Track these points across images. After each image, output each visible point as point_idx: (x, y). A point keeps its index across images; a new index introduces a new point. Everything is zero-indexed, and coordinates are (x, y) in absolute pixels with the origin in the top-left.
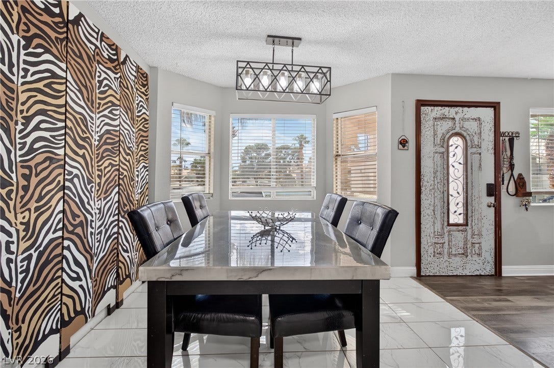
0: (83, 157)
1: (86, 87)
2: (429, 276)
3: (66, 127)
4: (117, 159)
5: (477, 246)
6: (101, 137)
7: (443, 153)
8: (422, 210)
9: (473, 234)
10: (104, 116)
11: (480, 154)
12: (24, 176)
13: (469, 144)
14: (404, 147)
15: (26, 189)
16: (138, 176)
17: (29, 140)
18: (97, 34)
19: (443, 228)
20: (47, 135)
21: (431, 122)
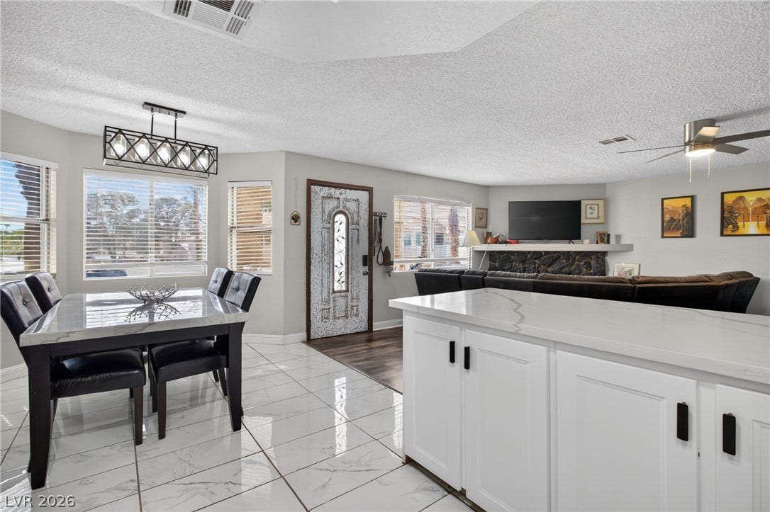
2: (318, 339)
5: (355, 308)
7: (329, 228)
8: (311, 280)
9: (352, 299)
11: (358, 230)
13: (350, 220)
14: (295, 222)
19: (329, 296)
21: (320, 201)
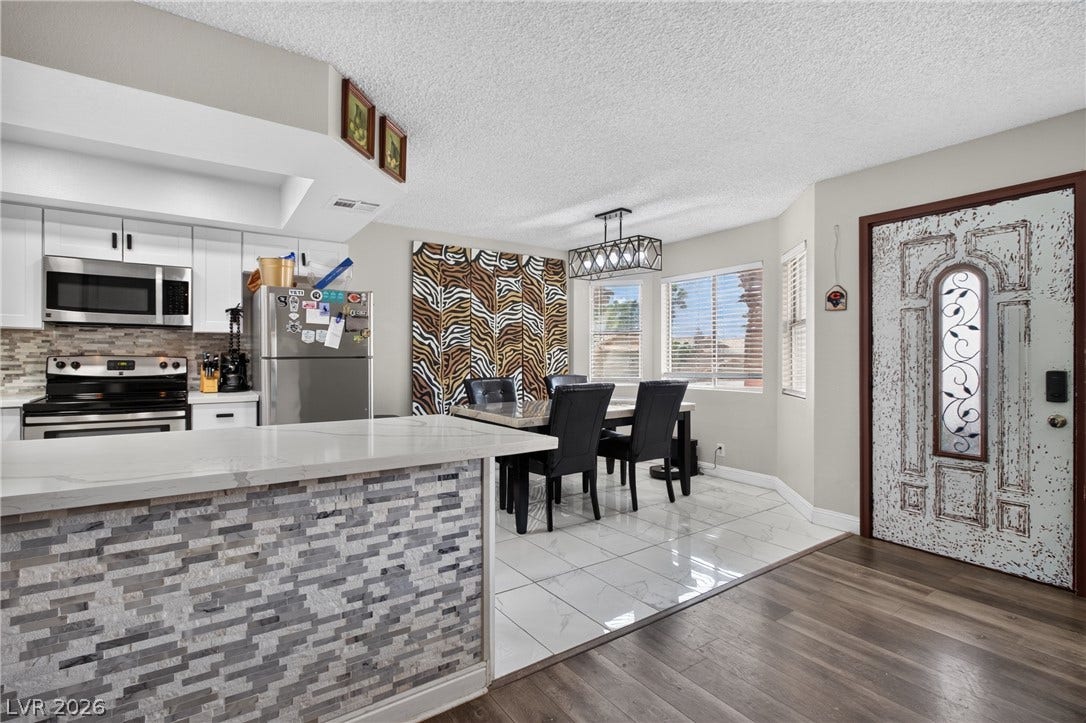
0: (486, 346)
1: (487, 298)
3: (472, 328)
4: (520, 345)
6: (501, 330)
7: (923, 309)
10: (506, 314)
11: (1027, 303)
12: (446, 360)
13: (993, 282)
14: (835, 305)
15: (447, 366)
16: (550, 359)
17: (447, 340)
18: (496, 257)
19: (923, 459)
20: (458, 335)
21: (896, 253)
